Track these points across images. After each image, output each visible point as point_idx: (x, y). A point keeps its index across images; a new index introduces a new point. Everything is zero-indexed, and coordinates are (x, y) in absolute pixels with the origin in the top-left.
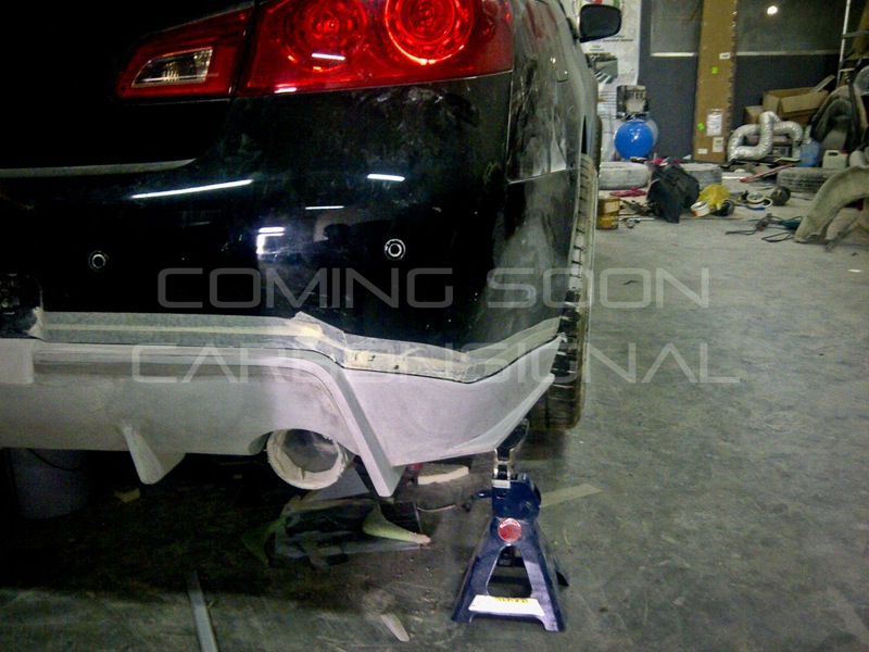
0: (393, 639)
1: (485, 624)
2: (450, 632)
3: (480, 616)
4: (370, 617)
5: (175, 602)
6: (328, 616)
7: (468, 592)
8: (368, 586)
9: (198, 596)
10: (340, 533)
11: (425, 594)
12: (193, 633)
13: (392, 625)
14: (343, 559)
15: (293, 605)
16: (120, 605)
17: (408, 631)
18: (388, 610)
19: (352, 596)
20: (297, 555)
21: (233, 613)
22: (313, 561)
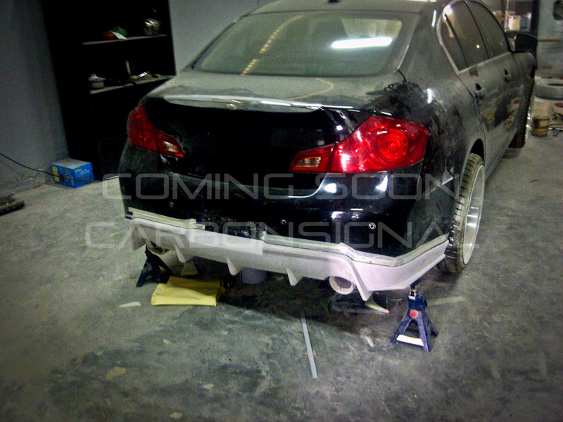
0: (368, 345)
1: (402, 345)
2: (389, 346)
3: (400, 342)
4: (362, 336)
5: (296, 321)
6: (347, 334)
7: (398, 333)
8: (363, 326)
9: (304, 320)
10: (356, 304)
11: (383, 331)
12: (302, 333)
13: (369, 341)
14: (356, 314)
15: (336, 328)
16: (278, 320)
17: (374, 343)
18: (368, 335)
19: (357, 328)
20: (339, 310)
21: (316, 328)
22: (344, 313)
